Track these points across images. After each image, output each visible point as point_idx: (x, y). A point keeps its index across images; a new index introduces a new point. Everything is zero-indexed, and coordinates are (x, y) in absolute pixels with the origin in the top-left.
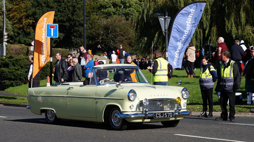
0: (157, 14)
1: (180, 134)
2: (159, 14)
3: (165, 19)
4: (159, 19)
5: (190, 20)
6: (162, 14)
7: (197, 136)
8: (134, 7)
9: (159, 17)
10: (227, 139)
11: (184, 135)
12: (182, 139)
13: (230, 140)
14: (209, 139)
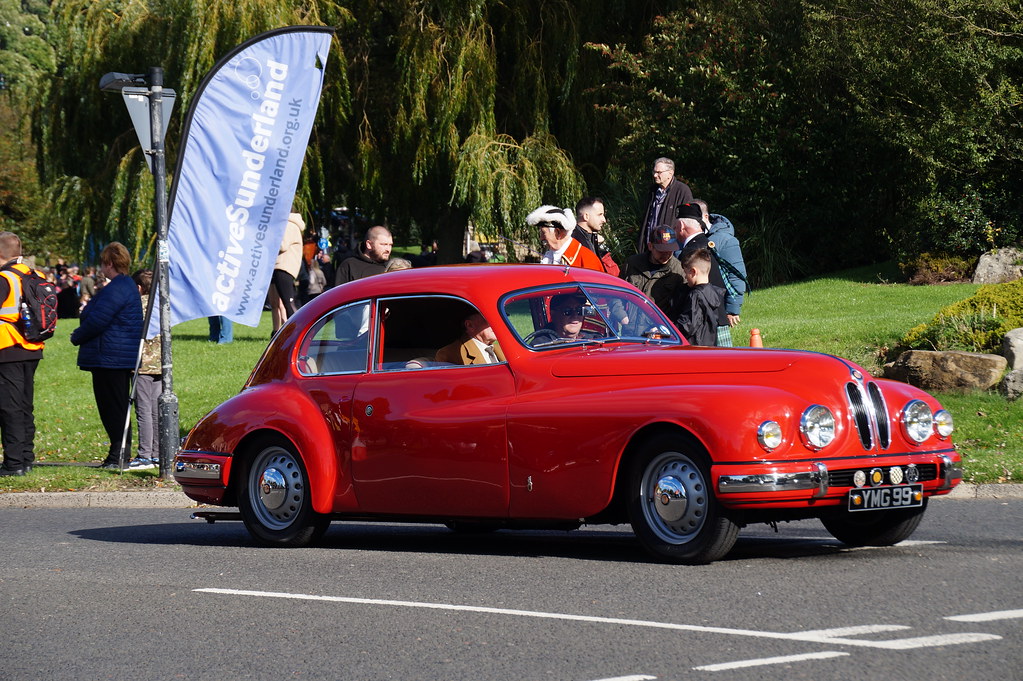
0: (118, 76)
1: (220, 588)
2: (125, 77)
3: (151, 98)
4: (124, 96)
5: (272, 109)
6: (136, 78)
7: (291, 592)
8: (19, 45)
9: (124, 89)
10: (411, 600)
11: (235, 592)
12: (224, 607)
13: (422, 601)
14: (337, 602)
